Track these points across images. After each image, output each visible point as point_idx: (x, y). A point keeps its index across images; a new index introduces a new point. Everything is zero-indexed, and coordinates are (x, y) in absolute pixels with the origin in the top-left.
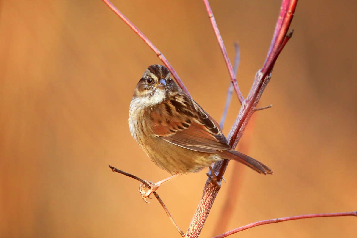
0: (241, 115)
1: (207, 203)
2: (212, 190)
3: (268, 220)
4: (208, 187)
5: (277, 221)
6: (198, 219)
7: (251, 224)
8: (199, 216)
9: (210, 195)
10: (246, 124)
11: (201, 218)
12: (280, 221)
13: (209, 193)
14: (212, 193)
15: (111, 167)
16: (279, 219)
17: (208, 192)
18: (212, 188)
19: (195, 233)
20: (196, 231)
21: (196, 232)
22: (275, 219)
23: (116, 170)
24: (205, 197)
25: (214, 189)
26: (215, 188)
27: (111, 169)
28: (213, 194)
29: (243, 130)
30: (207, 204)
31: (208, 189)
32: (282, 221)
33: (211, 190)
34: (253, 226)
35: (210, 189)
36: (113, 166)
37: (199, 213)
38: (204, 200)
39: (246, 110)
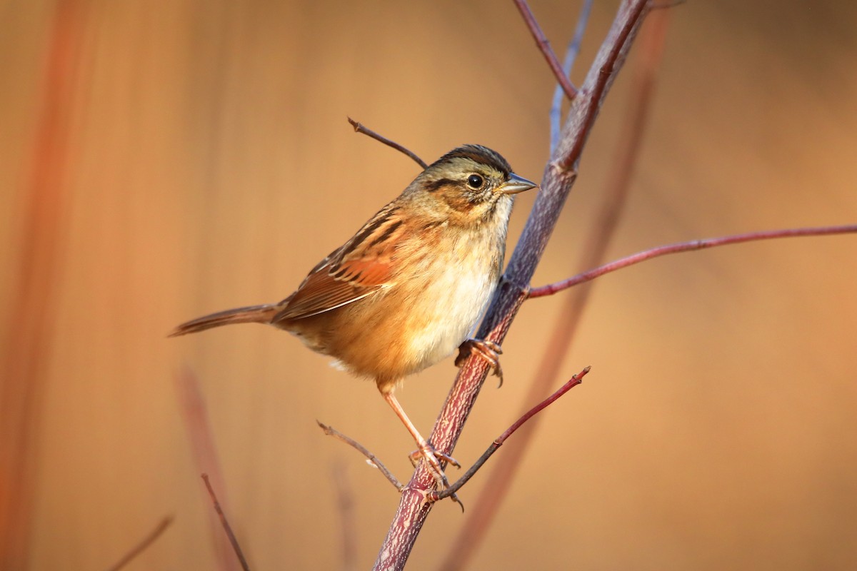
0: (622, 20)
1: (549, 209)
2: (558, 181)
3: (679, 244)
4: (551, 174)
5: (700, 247)
6: (529, 242)
7: (644, 253)
8: (533, 235)
9: (556, 191)
10: (632, 39)
11: (536, 241)
12: (705, 246)
13: (553, 188)
14: (559, 188)
15: (352, 123)
16: (704, 241)
17: (550, 186)
18: (558, 176)
19: (523, 271)
20: (525, 267)
21: (526, 271)
22: (694, 242)
23: (362, 130)
24: (545, 195)
25: (565, 179)
26: (567, 177)
27: (352, 126)
28: (561, 190)
29: (627, 52)
30: (548, 212)
31: (552, 179)
32: (710, 245)
33: (556, 180)
34: (648, 257)
35: (555, 178)
36: (356, 121)
37: (533, 230)
38: (543, 203)
39: (632, 9)
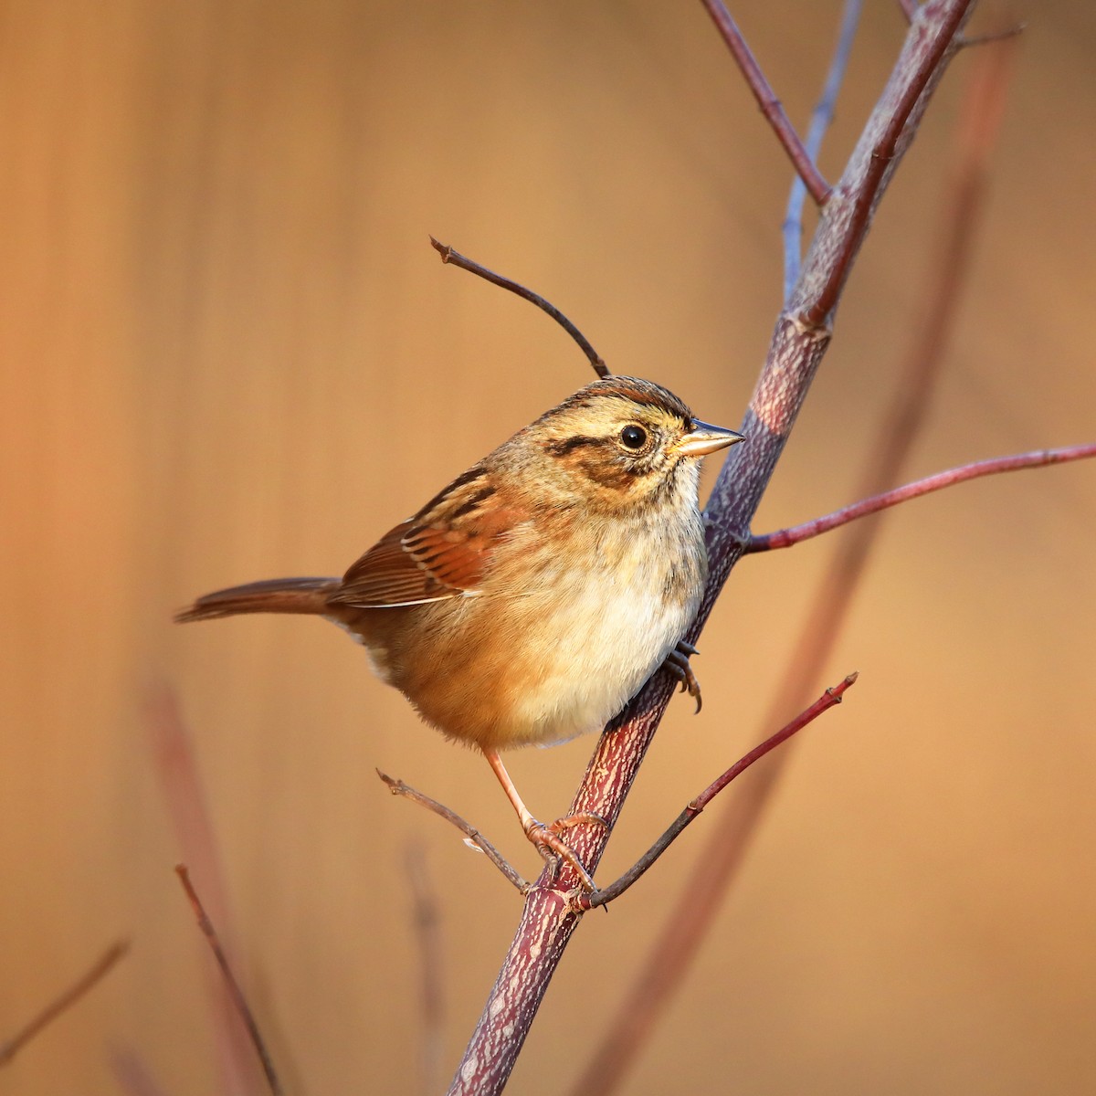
0: (909, 66)
1: (782, 397)
2: (799, 347)
3: (1010, 457)
4: (785, 336)
5: (1046, 462)
6: (748, 455)
7: (949, 474)
8: (755, 443)
9: (795, 366)
10: (928, 98)
11: (759, 453)
12: (1055, 460)
13: (789, 359)
14: (800, 359)
15: (438, 247)
16: (1052, 452)
17: (785, 356)
18: (799, 339)
19: (738, 506)
20: (742, 499)
21: (743, 506)
22: (1037, 454)
23: (456, 260)
24: (775, 372)
25: (810, 344)
26: (814, 340)
27: (438, 254)
28: (804, 363)
29: (918, 121)
30: (781, 401)
31: (788, 343)
32: (1064, 459)
33: (795, 345)
34: (956, 480)
35: (792, 342)
36: (444, 244)
37: (754, 433)
38: (772, 386)
39: (926, 46)
